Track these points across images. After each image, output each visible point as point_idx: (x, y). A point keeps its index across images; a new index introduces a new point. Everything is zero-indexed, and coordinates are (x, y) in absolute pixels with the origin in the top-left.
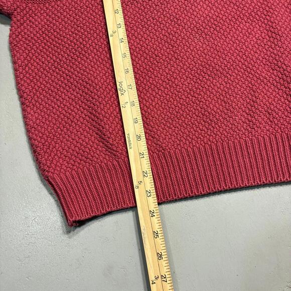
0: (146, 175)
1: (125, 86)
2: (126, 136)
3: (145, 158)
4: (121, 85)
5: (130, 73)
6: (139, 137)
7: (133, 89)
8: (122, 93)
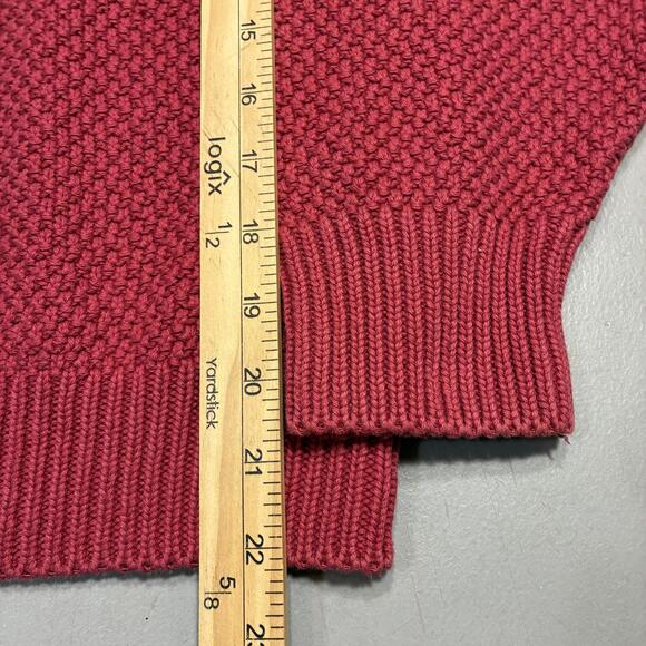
0: (255, 553)
1: (230, 158)
2: (204, 367)
3: (265, 477)
4: (215, 151)
5: (259, 103)
6: (252, 380)
7: (261, 171)
8: (215, 183)
